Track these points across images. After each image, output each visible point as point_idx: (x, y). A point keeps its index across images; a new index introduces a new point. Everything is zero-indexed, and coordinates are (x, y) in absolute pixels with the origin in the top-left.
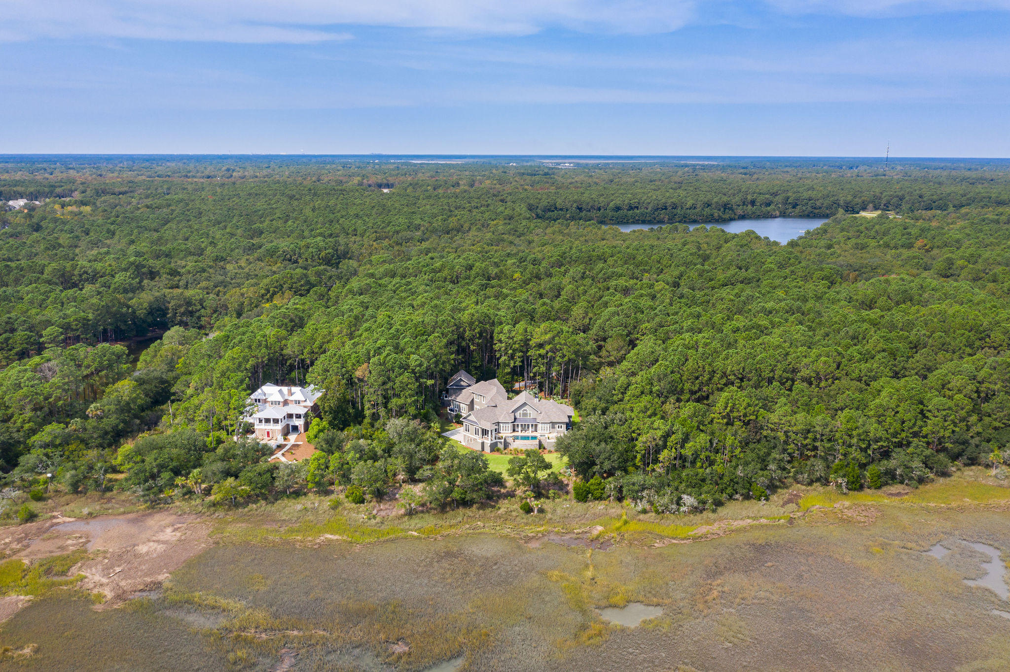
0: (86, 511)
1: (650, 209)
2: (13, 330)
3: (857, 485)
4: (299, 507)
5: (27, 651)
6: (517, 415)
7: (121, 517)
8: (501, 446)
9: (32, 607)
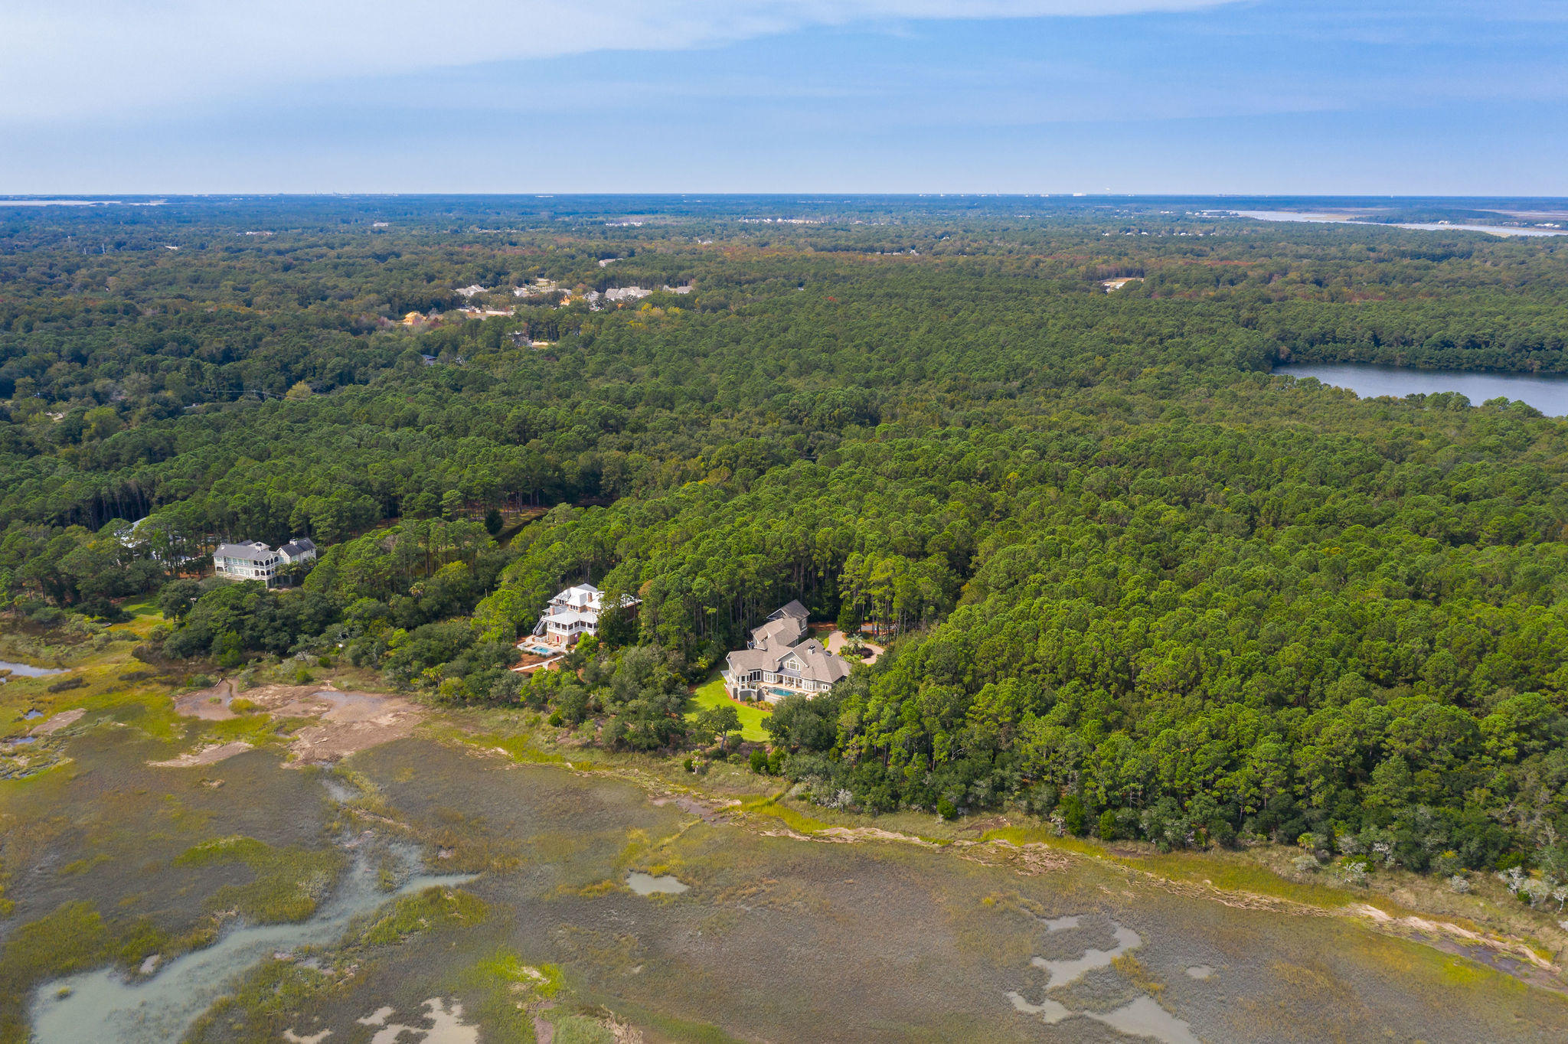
0: (345, 684)
1: (1506, 348)
2: (419, 491)
3: (1082, 829)
4: (502, 718)
5: (215, 784)
6: (785, 664)
7: (369, 695)
8: (754, 697)
9: (248, 754)
